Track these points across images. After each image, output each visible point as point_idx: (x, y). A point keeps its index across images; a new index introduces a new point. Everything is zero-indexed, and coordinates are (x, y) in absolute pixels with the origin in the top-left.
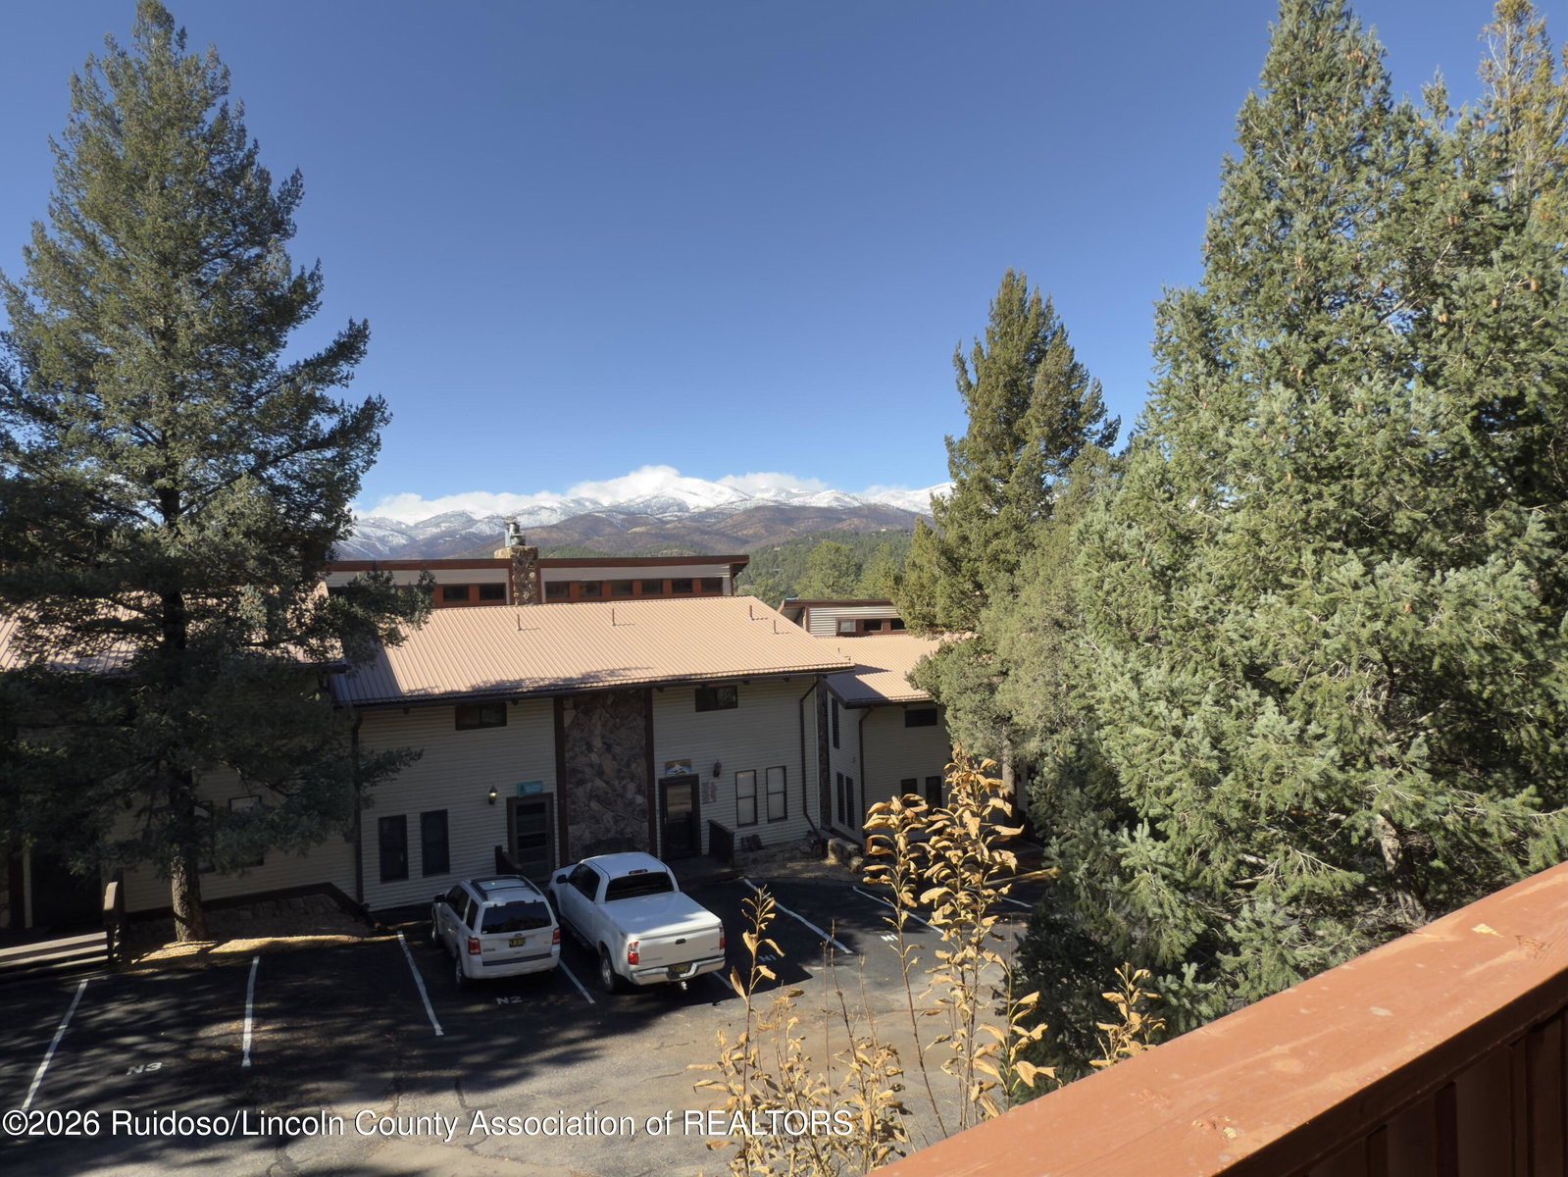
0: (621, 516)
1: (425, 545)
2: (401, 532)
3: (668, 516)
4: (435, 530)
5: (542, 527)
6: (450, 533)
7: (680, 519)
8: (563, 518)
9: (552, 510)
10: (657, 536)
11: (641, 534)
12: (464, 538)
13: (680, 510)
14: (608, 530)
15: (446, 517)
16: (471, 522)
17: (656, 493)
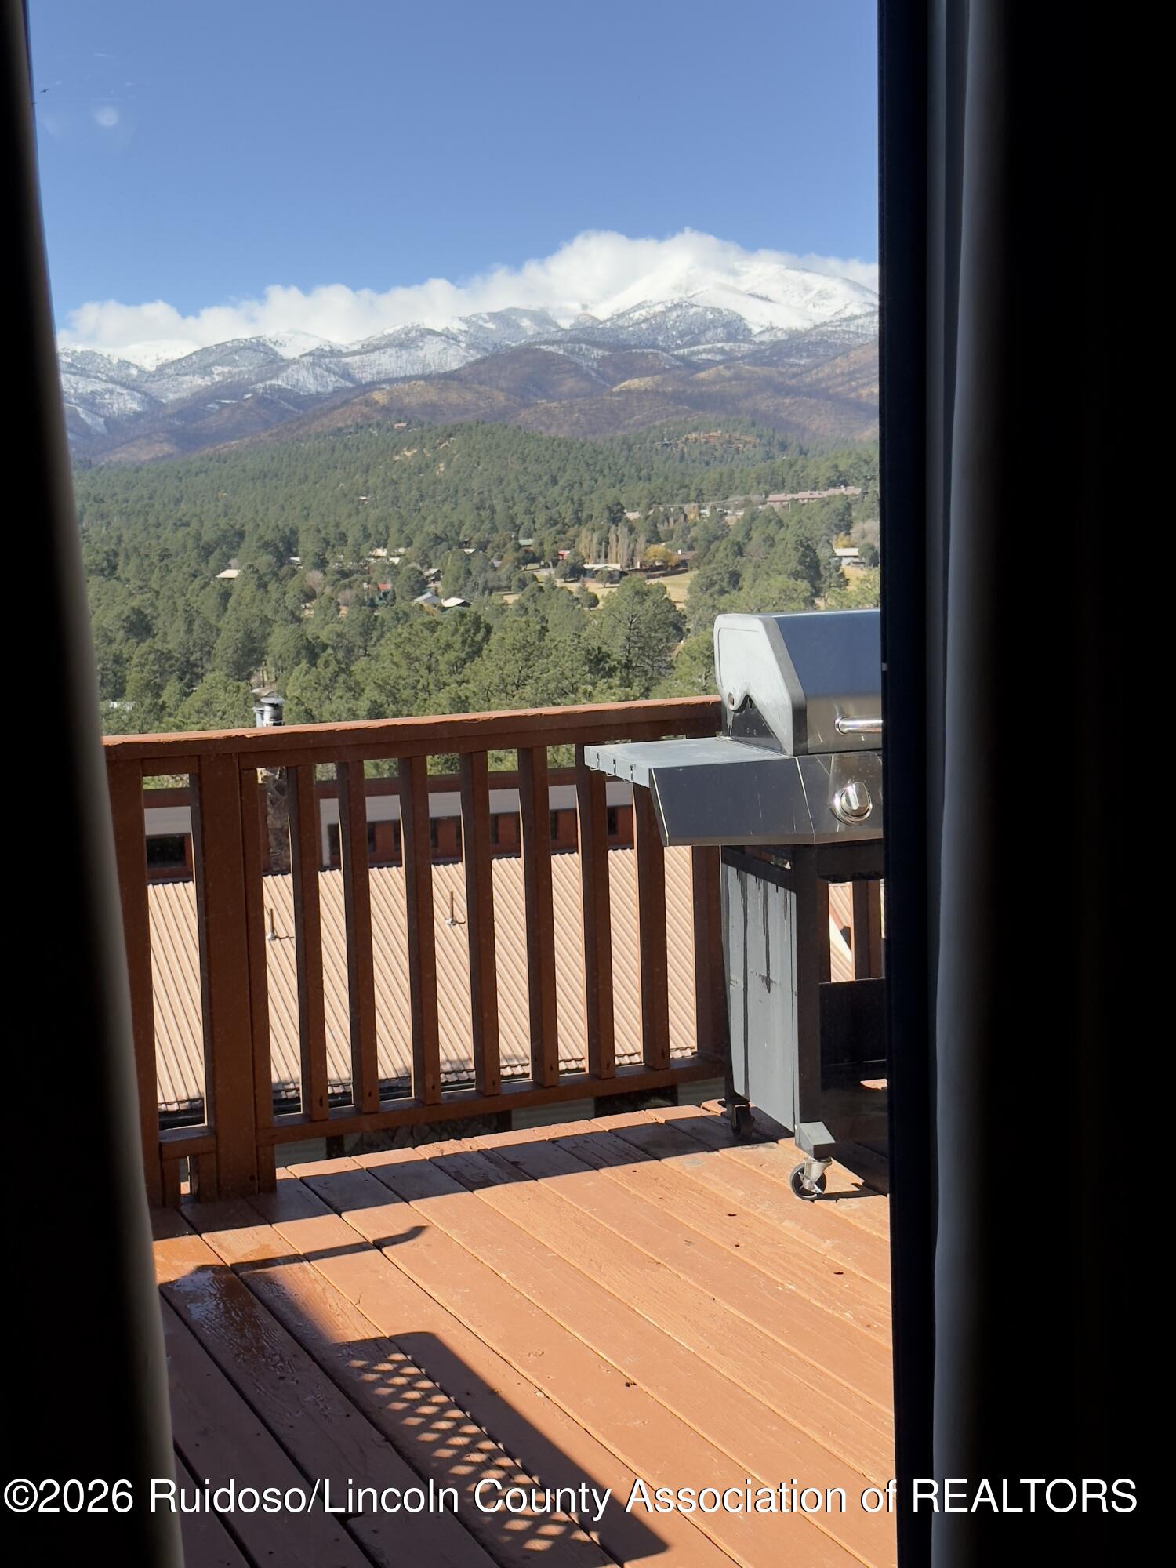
0: (598, 353)
1: (179, 414)
2: (131, 386)
3: (702, 351)
4: (200, 382)
5: (426, 377)
6: (232, 389)
7: (730, 359)
8: (474, 356)
9: (449, 337)
10: (677, 398)
11: (640, 394)
12: (261, 401)
13: (731, 337)
14: (570, 384)
15: (225, 353)
16: (274, 362)
17: (676, 297)
